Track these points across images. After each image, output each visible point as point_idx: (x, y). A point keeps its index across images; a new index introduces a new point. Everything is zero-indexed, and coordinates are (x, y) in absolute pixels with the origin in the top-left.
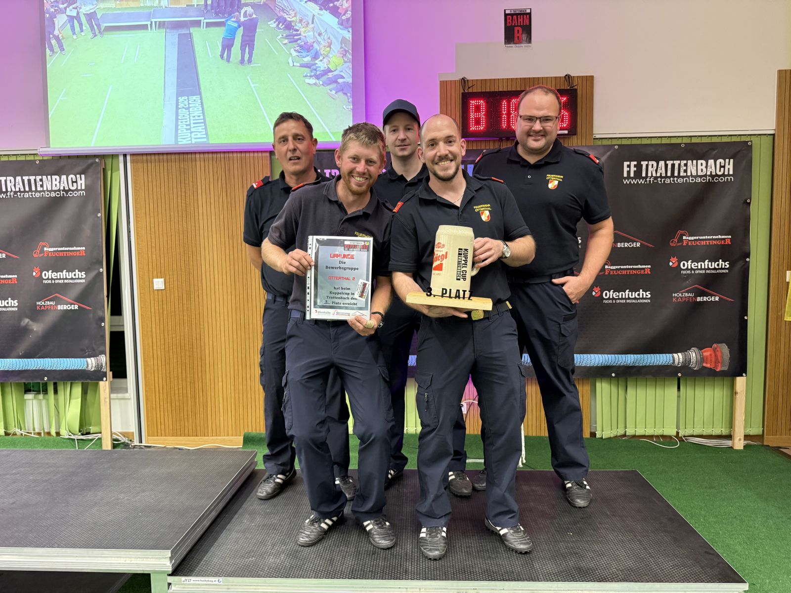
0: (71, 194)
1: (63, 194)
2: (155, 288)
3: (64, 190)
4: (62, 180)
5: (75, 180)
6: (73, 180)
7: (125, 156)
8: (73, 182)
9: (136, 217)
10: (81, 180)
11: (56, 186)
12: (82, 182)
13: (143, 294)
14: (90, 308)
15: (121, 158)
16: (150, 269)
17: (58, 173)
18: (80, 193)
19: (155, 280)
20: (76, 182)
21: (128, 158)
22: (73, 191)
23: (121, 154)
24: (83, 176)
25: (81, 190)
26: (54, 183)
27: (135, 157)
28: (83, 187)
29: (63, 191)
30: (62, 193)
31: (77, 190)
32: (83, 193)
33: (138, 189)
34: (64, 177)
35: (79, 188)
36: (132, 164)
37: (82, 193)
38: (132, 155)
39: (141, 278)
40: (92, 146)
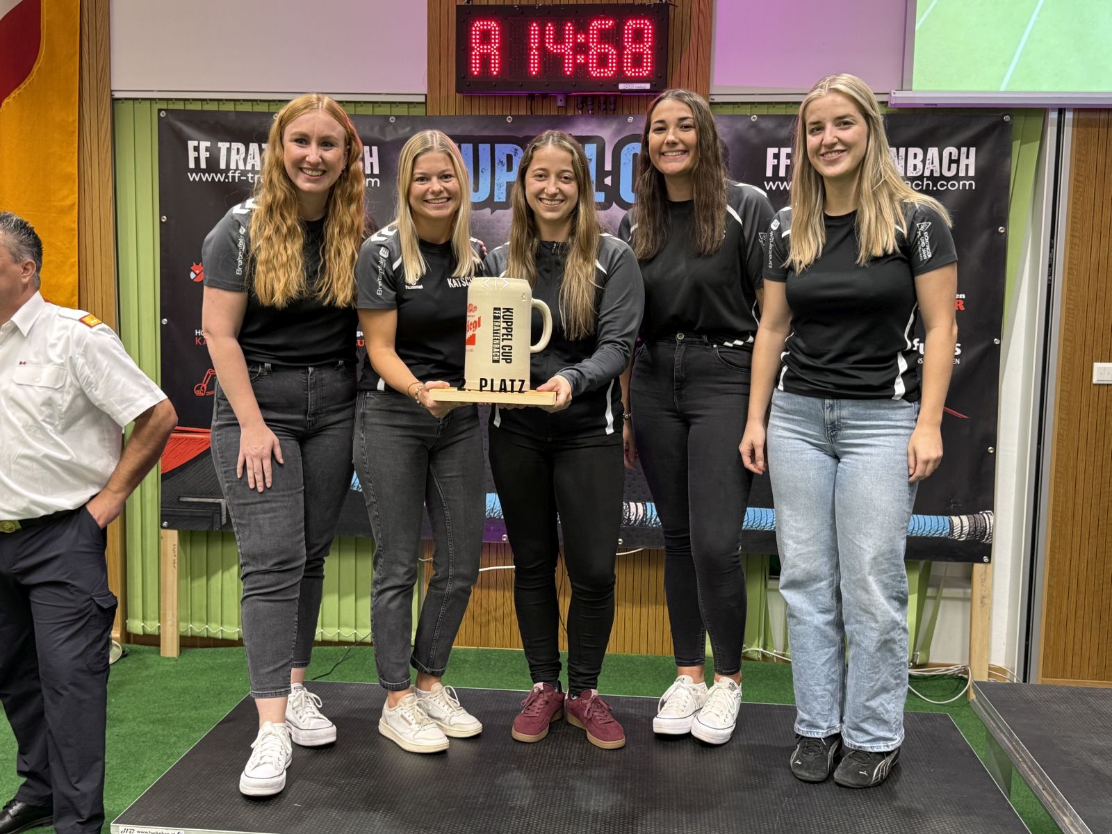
0: (942, 185)
1: (928, 185)
2: (1095, 381)
3: (931, 177)
4: (929, 156)
5: (956, 158)
6: (953, 158)
7: (1061, 111)
8: (951, 161)
9: (1072, 236)
10: (967, 157)
11: (915, 169)
12: (969, 163)
13: (1067, 392)
14: (965, 417)
15: (1053, 116)
16: (1088, 342)
17: (923, 142)
18: (964, 184)
19: (1097, 365)
20: (957, 162)
21: (1069, 116)
22: (948, 179)
23: (1053, 110)
24: (973, 150)
25: (967, 178)
26: (911, 161)
27: (1082, 116)
28: (972, 173)
29: (928, 178)
30: (925, 183)
31: (956, 177)
32: (971, 185)
33: (1081, 179)
34: (933, 152)
35: (962, 174)
36: (1076, 129)
37: (967, 183)
38: (1079, 110)
39: (1067, 360)
40: (1003, 88)
